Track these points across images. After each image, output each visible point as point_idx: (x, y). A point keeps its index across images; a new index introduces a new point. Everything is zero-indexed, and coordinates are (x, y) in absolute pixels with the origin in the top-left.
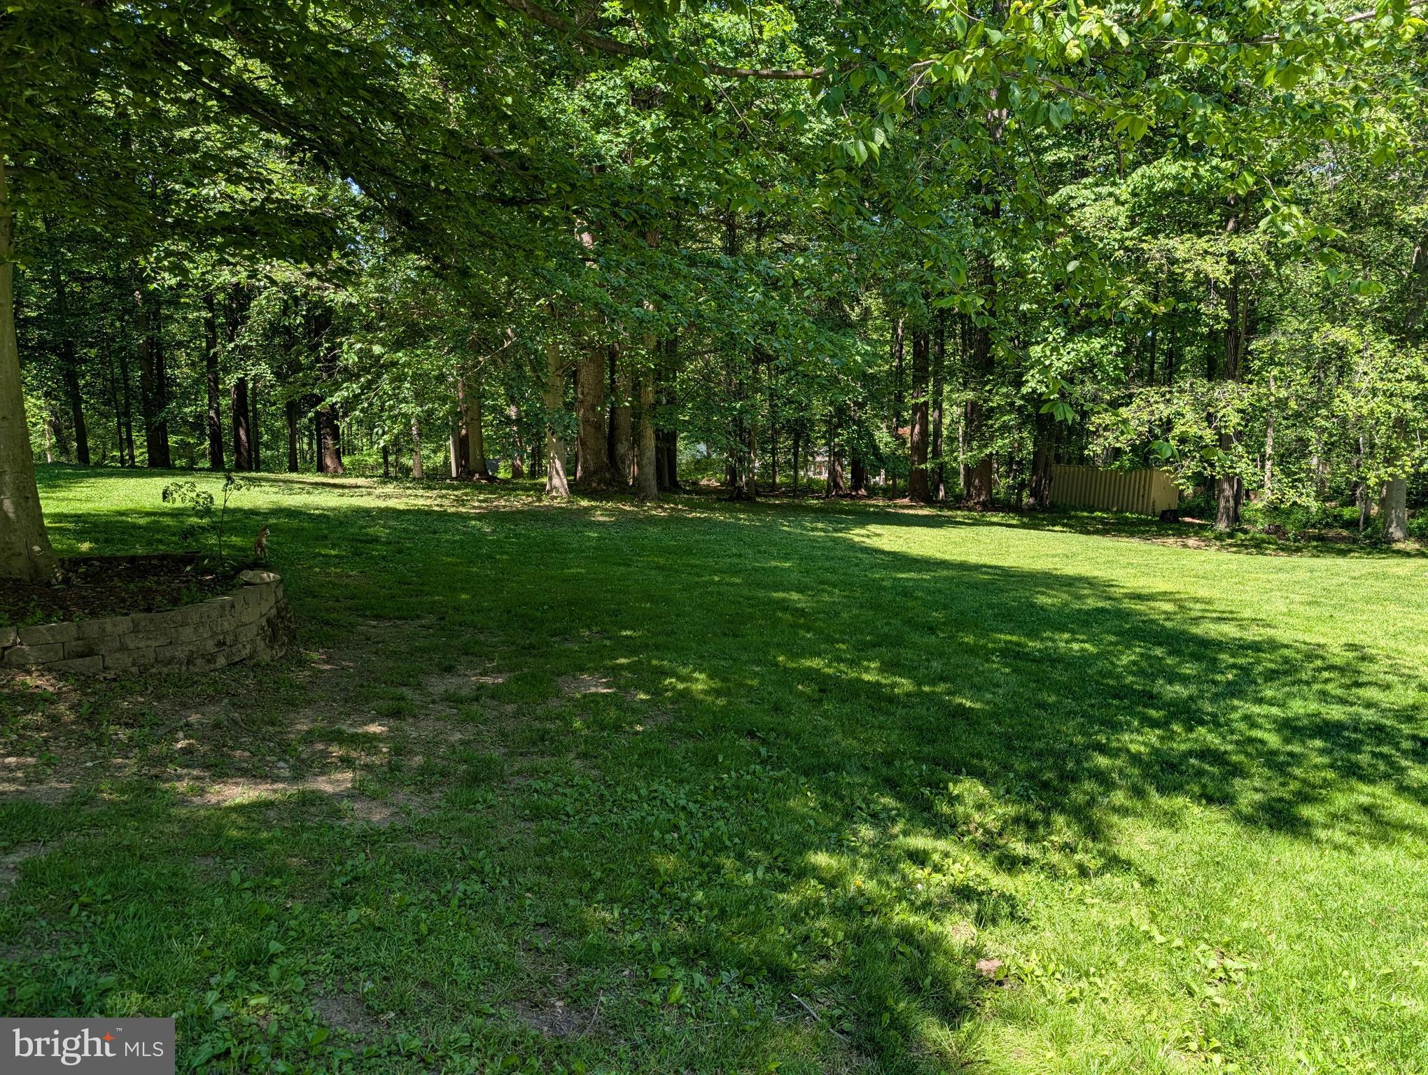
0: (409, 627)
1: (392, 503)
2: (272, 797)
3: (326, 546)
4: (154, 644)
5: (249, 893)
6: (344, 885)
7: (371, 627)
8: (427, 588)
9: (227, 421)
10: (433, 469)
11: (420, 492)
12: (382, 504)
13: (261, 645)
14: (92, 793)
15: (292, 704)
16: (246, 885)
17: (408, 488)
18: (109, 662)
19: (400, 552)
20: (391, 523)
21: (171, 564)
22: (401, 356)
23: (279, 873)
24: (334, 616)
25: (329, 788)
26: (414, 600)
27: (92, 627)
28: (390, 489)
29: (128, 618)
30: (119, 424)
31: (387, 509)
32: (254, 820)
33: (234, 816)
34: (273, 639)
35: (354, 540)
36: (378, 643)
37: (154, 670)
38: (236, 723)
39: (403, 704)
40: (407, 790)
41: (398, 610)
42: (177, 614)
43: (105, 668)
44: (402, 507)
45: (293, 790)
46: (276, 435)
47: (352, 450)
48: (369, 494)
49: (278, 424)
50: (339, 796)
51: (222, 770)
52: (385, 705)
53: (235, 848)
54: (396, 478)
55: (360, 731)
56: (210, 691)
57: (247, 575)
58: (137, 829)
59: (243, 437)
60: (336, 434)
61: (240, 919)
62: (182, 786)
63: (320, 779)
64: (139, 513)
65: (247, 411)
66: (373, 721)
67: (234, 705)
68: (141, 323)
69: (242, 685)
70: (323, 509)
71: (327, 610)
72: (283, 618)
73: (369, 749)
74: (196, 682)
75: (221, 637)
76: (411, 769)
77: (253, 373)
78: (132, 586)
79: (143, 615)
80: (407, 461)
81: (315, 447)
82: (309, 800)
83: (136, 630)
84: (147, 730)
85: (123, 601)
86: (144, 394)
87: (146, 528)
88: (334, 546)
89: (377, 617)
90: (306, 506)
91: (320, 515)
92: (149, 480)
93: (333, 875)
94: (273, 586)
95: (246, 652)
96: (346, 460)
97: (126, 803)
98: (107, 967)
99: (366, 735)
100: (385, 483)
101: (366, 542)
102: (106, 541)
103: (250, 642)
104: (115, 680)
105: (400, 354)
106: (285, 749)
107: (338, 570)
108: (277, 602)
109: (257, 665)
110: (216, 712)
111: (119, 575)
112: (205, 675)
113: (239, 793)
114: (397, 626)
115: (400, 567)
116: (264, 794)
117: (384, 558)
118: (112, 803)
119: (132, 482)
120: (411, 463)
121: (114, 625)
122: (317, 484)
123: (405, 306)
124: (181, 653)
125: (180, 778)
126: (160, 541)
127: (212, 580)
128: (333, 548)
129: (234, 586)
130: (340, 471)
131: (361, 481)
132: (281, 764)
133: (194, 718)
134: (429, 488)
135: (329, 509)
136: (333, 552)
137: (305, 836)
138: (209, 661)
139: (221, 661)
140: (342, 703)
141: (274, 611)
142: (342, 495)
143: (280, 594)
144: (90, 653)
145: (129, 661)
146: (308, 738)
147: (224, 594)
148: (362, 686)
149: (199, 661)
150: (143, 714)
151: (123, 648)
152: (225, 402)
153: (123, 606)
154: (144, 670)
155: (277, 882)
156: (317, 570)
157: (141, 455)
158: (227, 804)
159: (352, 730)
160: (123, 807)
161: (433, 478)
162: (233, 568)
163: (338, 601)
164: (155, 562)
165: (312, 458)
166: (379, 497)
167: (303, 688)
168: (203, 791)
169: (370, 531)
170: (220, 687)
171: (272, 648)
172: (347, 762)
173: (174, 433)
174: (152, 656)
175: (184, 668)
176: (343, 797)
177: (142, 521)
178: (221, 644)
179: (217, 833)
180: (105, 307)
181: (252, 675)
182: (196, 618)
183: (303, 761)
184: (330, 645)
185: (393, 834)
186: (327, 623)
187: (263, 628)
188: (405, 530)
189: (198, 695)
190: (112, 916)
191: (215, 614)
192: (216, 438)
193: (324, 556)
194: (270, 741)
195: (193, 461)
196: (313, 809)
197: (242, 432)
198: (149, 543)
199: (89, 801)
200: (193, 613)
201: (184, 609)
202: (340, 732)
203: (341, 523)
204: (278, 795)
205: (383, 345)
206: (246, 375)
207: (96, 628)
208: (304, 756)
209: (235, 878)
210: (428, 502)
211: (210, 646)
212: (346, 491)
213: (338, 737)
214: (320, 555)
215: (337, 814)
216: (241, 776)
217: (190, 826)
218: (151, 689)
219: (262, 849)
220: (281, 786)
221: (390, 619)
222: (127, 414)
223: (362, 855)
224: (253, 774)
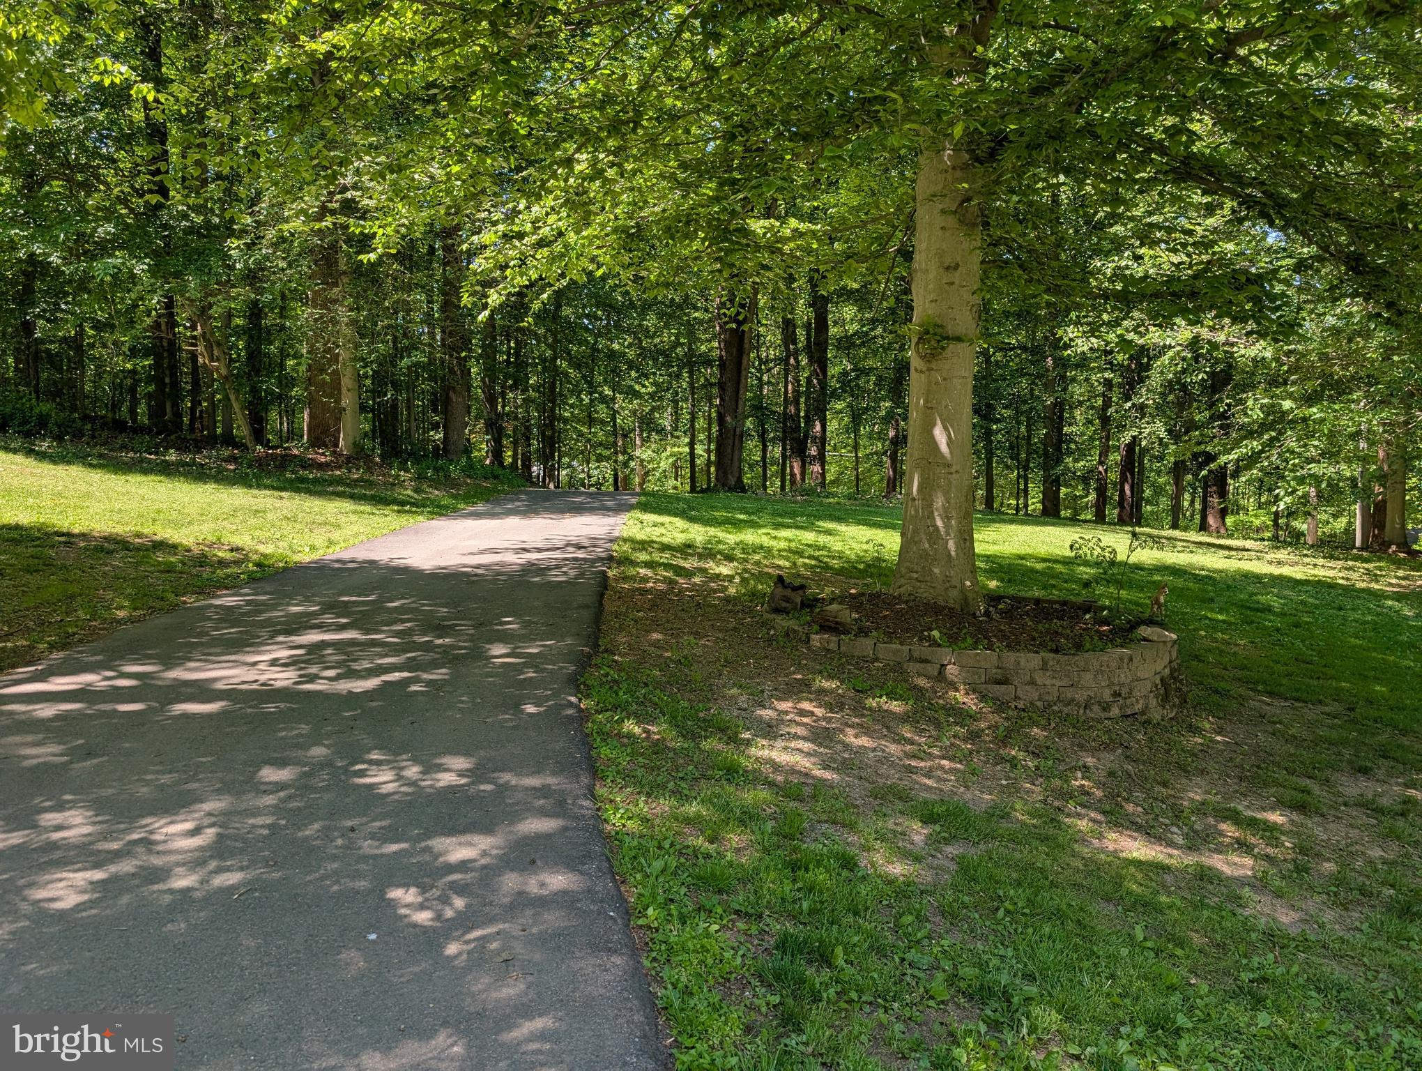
0: (1311, 713)
1: (1286, 571)
2: (1167, 861)
3: (1212, 610)
4: (1059, 683)
5: (1152, 954)
6: (1251, 981)
7: (1261, 702)
8: (1330, 672)
9: (1113, 476)
10: (1331, 536)
11: (1321, 561)
12: (1276, 571)
13: (1153, 702)
14: (1008, 810)
15: (1184, 769)
16: (1149, 944)
17: (1306, 555)
18: (1019, 693)
19: (1297, 625)
20: (1286, 593)
21: (1071, 610)
22: (1315, 412)
23: (1181, 944)
24: (1223, 685)
25: (1227, 870)
26: (1315, 683)
27: (1010, 658)
28: (1282, 554)
29: (1039, 656)
30: (1019, 476)
31: (1281, 578)
32: (1151, 880)
33: (1132, 869)
34: (1165, 699)
35: (1243, 606)
36: (1275, 723)
37: (1055, 708)
38: (1130, 776)
39: (1306, 797)
40: (1317, 898)
41: (1297, 690)
42: (1080, 659)
43: (1017, 698)
44: (1299, 576)
45: (1190, 859)
46: (1158, 490)
47: (1238, 509)
48: (1259, 558)
49: (1161, 480)
50: (1242, 882)
51: (1116, 819)
52: (1288, 794)
53: (1135, 903)
54: (1290, 544)
55: (1259, 816)
56: (1105, 738)
57: (1145, 631)
58: (1047, 855)
59: (1128, 492)
60: (1223, 493)
61: (1146, 978)
62: (1083, 825)
63: (1215, 856)
64: (1036, 558)
65: (1134, 467)
66: (1273, 809)
67: (1127, 757)
68: (1048, 387)
69: (1134, 739)
70: (1208, 570)
71: (1215, 677)
72: (1175, 678)
73: (1269, 838)
74: (1091, 727)
75: (1117, 688)
76: (1320, 875)
77: (1147, 431)
78: (1040, 627)
79: (1052, 655)
80: (1300, 525)
81: (1198, 506)
82: (1205, 875)
83: (1044, 668)
84: (1051, 762)
85: (1034, 639)
86: (1045, 450)
87: (1042, 573)
88: (1221, 611)
89: (1271, 694)
90: (1190, 565)
91: (1206, 577)
92: (1043, 528)
93: (1238, 966)
94: (1169, 645)
95: (1138, 707)
96: (1229, 520)
97: (1035, 827)
98: (1030, 977)
99: (1265, 822)
100: (1278, 548)
101: (1258, 610)
102: (1010, 581)
103: (1144, 697)
104: (1024, 710)
105: (1314, 410)
106: (1178, 815)
107: (1226, 637)
108: (1170, 662)
109: (1148, 722)
110: (1110, 759)
111: (1027, 614)
112: (1099, 721)
113: (1137, 849)
114: (1296, 709)
115: (1298, 643)
116: (1161, 857)
117: (1278, 630)
118: (1024, 824)
119: (1029, 529)
120: (1305, 527)
121: (1029, 661)
122: (1201, 543)
123: (1324, 357)
124: (1080, 696)
125: (1080, 816)
126: (1054, 586)
127: (1110, 631)
128: (1220, 612)
129: (1131, 640)
130: (1223, 531)
131: (1249, 544)
132: (1174, 829)
133: (1090, 761)
134: (1332, 557)
135: (1216, 571)
136: (1220, 617)
137: (1206, 913)
138: (1104, 709)
139: (1115, 711)
140: (1236, 780)
141: (1167, 671)
142: (1229, 557)
143: (1174, 655)
144: (1004, 681)
145: (1036, 695)
146: (1201, 809)
147: (1122, 646)
148: (1258, 767)
149: (1096, 708)
150: (1047, 748)
151: (1032, 682)
152: (1115, 457)
153: (1036, 645)
154: (1048, 705)
155: (1179, 952)
156: (1203, 633)
157: (1035, 504)
158: (1124, 855)
159: (1249, 813)
160: (1033, 830)
161: (1332, 546)
162: (1129, 622)
163: (1225, 669)
164: (1057, 606)
165: (1192, 516)
166: (1270, 562)
167: (1195, 755)
168: (1101, 836)
169: (1261, 598)
170: (1114, 737)
171: (1164, 708)
172: (1243, 846)
173: (1066, 486)
174: (1056, 694)
175: (1082, 711)
176: (1243, 884)
177: (1039, 566)
178: (1116, 694)
179: (1118, 881)
180: (1021, 372)
181: (1143, 731)
182: (1096, 665)
183: (1195, 832)
184: (1221, 715)
185: (1304, 944)
186: (1216, 692)
187: (1156, 686)
188: (1303, 603)
189: (1094, 740)
190: (1030, 930)
191: (1114, 664)
192: (1101, 491)
193: (1210, 619)
194: (1163, 802)
195: (1076, 513)
196: (1210, 887)
197: (1127, 487)
198: (1045, 588)
199: (1006, 816)
200: (1093, 660)
201: (1086, 655)
202: (1237, 813)
203: (1229, 587)
204: (1173, 861)
205: (1295, 400)
206: (1140, 433)
207: (1012, 660)
208: (1197, 827)
209: (1139, 933)
210: (1331, 573)
211: (1107, 695)
212: (1233, 553)
213: (1234, 817)
214: (1207, 618)
215: (1237, 899)
216: (1136, 831)
217: (1092, 867)
218: (1053, 725)
219: (1162, 913)
220: (1175, 852)
221: (1286, 699)
222: (1026, 468)
223: (1271, 956)
224: (1147, 832)
